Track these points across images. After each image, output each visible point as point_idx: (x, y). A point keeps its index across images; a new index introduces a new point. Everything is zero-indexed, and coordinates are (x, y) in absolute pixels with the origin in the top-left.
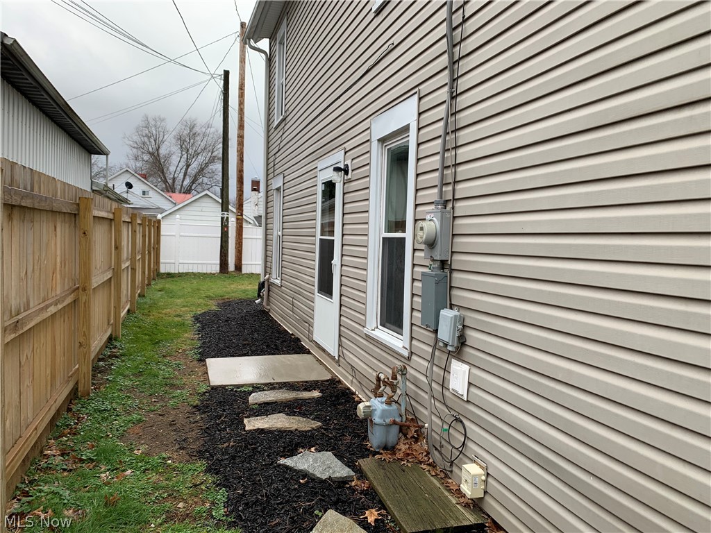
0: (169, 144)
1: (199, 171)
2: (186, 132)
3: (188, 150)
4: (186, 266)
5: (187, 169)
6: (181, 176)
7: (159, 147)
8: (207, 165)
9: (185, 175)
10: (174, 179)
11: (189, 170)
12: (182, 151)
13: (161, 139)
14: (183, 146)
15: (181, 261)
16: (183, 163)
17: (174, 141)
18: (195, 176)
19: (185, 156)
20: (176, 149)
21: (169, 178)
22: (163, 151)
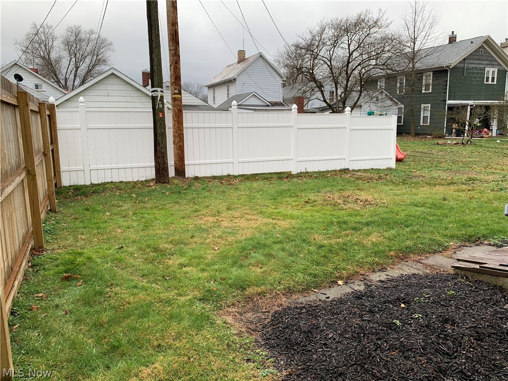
0: (58, 49)
1: (88, 72)
2: (72, 39)
3: (76, 54)
4: (101, 173)
5: (76, 71)
6: (72, 76)
7: (49, 52)
8: (94, 66)
9: (75, 76)
10: (66, 80)
11: (78, 71)
12: (70, 55)
13: (50, 44)
14: (71, 51)
15: (92, 167)
16: (72, 66)
17: (62, 46)
18: (84, 77)
19: (74, 59)
20: (65, 54)
21: (62, 78)
22: (53, 56)
